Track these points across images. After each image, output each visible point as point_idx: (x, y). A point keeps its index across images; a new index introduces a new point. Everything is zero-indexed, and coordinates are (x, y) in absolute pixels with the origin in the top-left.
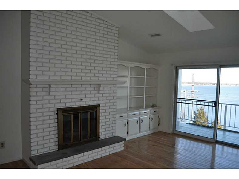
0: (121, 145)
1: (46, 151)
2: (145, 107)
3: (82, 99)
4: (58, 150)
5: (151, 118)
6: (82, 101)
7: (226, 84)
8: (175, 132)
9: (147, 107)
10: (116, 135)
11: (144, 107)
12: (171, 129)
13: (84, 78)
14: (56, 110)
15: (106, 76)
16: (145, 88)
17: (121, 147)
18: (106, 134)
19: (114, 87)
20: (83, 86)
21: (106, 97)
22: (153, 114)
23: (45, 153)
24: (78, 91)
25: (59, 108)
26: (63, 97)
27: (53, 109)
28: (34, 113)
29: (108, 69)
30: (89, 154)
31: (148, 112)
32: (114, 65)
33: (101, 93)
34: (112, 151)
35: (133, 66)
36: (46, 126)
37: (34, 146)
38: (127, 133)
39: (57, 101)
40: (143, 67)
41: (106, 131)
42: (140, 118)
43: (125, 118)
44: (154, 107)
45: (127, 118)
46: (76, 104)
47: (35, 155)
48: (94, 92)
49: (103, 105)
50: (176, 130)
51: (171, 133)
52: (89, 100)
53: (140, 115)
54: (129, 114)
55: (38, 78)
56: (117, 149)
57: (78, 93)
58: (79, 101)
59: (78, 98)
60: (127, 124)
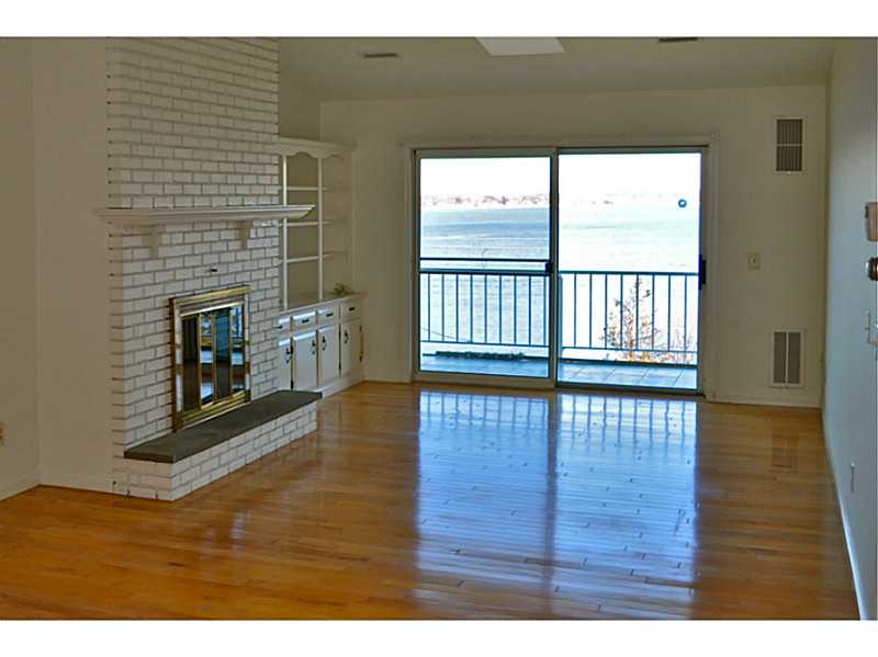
0: (310, 413)
1: (152, 435)
2: (324, 296)
3: (214, 268)
4: (174, 431)
5: (343, 334)
6: (214, 273)
7: (458, 200)
8: (418, 378)
9: (329, 295)
10: (280, 389)
11: (321, 297)
12: (408, 368)
13: (217, 202)
14: (168, 304)
15: (257, 192)
16: (321, 227)
17: (311, 422)
18: (259, 385)
19: (273, 226)
20: (214, 227)
21: (258, 259)
22: (348, 321)
23: (150, 439)
24: (207, 242)
25: (172, 296)
26: (178, 263)
27: (160, 302)
28: (129, 313)
29: (259, 169)
30: (255, 439)
31: (336, 314)
32: (271, 154)
33: (249, 247)
34: (294, 431)
35: (293, 154)
36: (150, 354)
37: (129, 417)
38: (292, 387)
39: (169, 275)
40: (314, 156)
41: (259, 373)
42: (317, 332)
43: (286, 331)
44: (347, 294)
45: (290, 334)
46: (202, 284)
47: (132, 446)
48: (235, 245)
49: (254, 287)
50: (422, 368)
51: (407, 380)
52: (225, 271)
53: (317, 322)
54: (295, 318)
55: (135, 206)
56: (303, 427)
57: (205, 248)
58: (208, 274)
59: (206, 266)
60: (292, 352)
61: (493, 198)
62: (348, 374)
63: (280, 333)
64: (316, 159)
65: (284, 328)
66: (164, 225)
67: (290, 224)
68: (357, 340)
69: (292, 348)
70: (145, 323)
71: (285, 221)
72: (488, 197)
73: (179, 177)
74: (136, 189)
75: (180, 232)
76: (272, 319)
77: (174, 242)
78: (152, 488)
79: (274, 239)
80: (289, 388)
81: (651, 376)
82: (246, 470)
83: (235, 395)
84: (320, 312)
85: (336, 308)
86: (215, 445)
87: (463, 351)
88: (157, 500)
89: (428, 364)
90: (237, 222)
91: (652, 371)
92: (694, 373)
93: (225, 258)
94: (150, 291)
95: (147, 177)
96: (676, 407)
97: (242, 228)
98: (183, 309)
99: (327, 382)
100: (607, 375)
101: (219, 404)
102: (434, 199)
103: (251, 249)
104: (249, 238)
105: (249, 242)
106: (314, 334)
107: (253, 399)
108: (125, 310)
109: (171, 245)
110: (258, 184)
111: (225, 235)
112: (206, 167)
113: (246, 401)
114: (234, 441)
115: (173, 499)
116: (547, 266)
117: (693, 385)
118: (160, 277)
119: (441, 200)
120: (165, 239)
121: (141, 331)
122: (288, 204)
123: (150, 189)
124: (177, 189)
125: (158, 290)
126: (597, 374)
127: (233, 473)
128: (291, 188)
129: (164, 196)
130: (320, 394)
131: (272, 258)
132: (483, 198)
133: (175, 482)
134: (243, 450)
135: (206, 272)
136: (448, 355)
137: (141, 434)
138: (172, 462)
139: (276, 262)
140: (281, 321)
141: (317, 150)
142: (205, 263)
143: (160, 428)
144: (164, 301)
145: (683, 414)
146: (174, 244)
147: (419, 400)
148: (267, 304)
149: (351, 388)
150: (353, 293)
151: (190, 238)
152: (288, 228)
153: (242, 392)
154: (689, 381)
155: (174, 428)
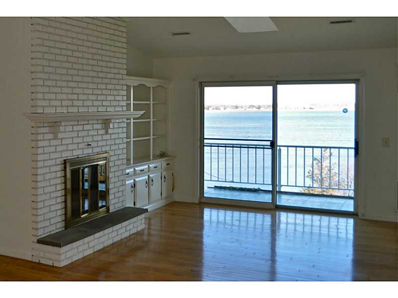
4: (66, 229)
5: (163, 177)
6: (89, 146)
7: (237, 107)
8: (203, 200)
9: (156, 157)
10: (127, 206)
11: (152, 157)
12: (197, 195)
13: (91, 110)
14: (63, 163)
15: (114, 105)
16: (152, 122)
17: (141, 224)
18: (115, 204)
19: (123, 122)
20: (90, 122)
21: (115, 139)
22: (166, 170)
23: (52, 233)
24: (86, 130)
25: (66, 158)
26: (70, 141)
27: (60, 161)
28: (41, 168)
29: (115, 93)
30: (109, 234)
31: (159, 167)
32: (122, 85)
33: (109, 132)
34: (132, 229)
35: (136, 85)
36: (53, 188)
37: (41, 221)
38: (134, 205)
39: (64, 148)
40: (148, 85)
41: (115, 198)
42: (149, 176)
43: (131, 176)
44: (166, 156)
45: (134, 177)
46: (83, 152)
47: (42, 237)
48: (102, 132)
49: (112, 153)
50: (205, 196)
51: (197, 202)
52: (96, 145)
53: (149, 172)
54: (136, 169)
55: (45, 112)
56: (137, 227)
57: (85, 133)
58: (87, 147)
59: (85, 142)
60: (134, 187)
61: (254, 106)
62: (166, 198)
63: (127, 177)
64: (149, 88)
65: (130, 174)
66: (61, 122)
67: (135, 121)
68: (171, 180)
69: (134, 185)
70: (50, 172)
71: (132, 119)
72: (251, 106)
73: (70, 97)
74: (46, 103)
75: (71, 125)
76: (122, 170)
77: (67, 130)
78: (51, 259)
79: (124, 129)
80: (133, 206)
81: (328, 203)
82: (103, 251)
83: (100, 210)
84: (151, 166)
85: (159, 164)
86: (85, 237)
87: (228, 186)
88: (53, 267)
89: (209, 193)
90: (103, 120)
91: (329, 200)
92: (352, 202)
93: (95, 138)
94: (53, 156)
95: (53, 96)
96: (342, 221)
97: (106, 123)
98: (72, 164)
99: (154, 202)
100: (304, 202)
101: (92, 215)
102: (224, 106)
103: (110, 134)
104: (110, 128)
105: (109, 130)
106: (147, 177)
107: (110, 212)
108: (39, 166)
109: (65, 132)
110: (115, 100)
111: (96, 126)
112: (86, 91)
113: (107, 213)
114: (97, 235)
115: (61, 266)
116: (271, 143)
117: (351, 209)
118: (59, 149)
119: (228, 107)
120: (62, 129)
121: (48, 176)
122: (133, 110)
123: (53, 103)
124: (70, 103)
125: (57, 155)
126: (299, 201)
127: (96, 252)
128: (135, 102)
129: (62, 106)
130: (147, 210)
131: (123, 138)
132: (248, 107)
133: (63, 257)
134: (102, 240)
135: (86, 146)
136: (220, 188)
137: (47, 230)
138: (61, 247)
139: (125, 140)
140: (127, 171)
141: (150, 83)
142: (85, 141)
143: (58, 227)
144: (61, 161)
145: (346, 226)
146: (66, 132)
147: (203, 213)
148: (119, 162)
149: (167, 205)
150: (168, 156)
151: (76, 128)
152: (133, 122)
153: (105, 208)
154: (349, 206)
155: (66, 227)
